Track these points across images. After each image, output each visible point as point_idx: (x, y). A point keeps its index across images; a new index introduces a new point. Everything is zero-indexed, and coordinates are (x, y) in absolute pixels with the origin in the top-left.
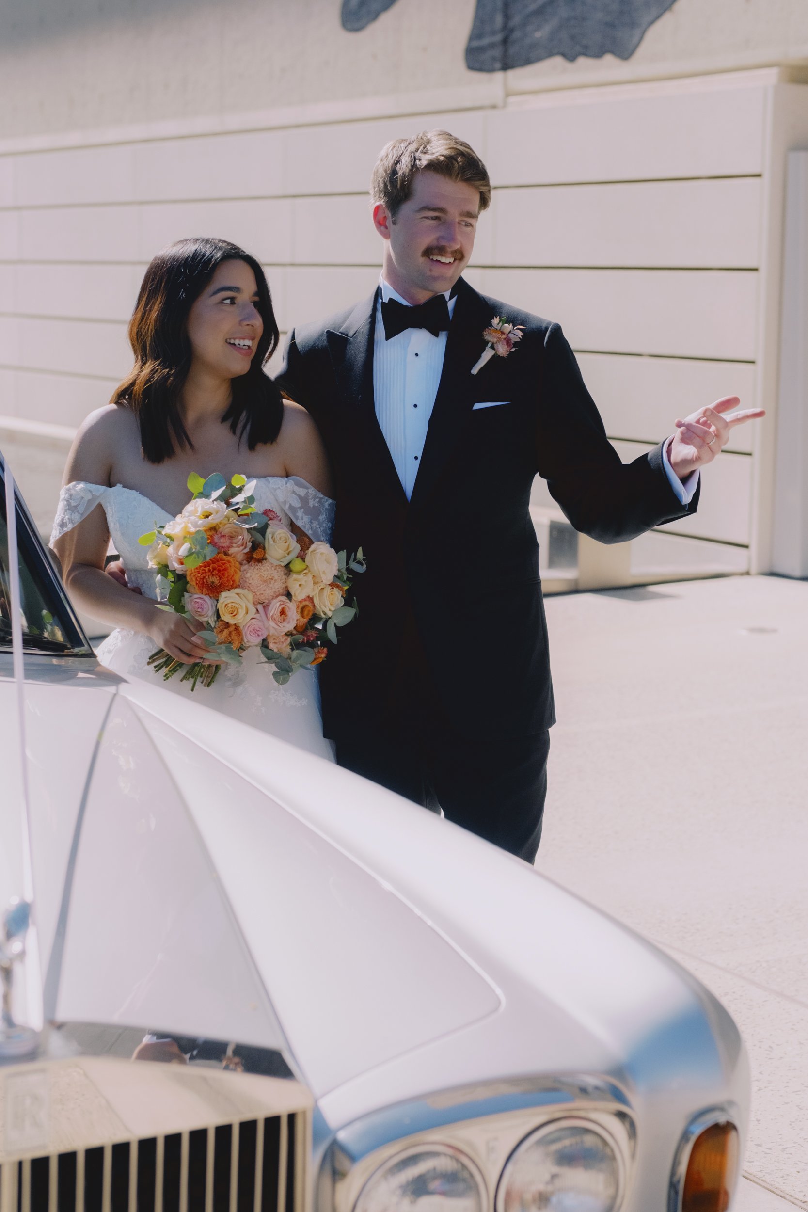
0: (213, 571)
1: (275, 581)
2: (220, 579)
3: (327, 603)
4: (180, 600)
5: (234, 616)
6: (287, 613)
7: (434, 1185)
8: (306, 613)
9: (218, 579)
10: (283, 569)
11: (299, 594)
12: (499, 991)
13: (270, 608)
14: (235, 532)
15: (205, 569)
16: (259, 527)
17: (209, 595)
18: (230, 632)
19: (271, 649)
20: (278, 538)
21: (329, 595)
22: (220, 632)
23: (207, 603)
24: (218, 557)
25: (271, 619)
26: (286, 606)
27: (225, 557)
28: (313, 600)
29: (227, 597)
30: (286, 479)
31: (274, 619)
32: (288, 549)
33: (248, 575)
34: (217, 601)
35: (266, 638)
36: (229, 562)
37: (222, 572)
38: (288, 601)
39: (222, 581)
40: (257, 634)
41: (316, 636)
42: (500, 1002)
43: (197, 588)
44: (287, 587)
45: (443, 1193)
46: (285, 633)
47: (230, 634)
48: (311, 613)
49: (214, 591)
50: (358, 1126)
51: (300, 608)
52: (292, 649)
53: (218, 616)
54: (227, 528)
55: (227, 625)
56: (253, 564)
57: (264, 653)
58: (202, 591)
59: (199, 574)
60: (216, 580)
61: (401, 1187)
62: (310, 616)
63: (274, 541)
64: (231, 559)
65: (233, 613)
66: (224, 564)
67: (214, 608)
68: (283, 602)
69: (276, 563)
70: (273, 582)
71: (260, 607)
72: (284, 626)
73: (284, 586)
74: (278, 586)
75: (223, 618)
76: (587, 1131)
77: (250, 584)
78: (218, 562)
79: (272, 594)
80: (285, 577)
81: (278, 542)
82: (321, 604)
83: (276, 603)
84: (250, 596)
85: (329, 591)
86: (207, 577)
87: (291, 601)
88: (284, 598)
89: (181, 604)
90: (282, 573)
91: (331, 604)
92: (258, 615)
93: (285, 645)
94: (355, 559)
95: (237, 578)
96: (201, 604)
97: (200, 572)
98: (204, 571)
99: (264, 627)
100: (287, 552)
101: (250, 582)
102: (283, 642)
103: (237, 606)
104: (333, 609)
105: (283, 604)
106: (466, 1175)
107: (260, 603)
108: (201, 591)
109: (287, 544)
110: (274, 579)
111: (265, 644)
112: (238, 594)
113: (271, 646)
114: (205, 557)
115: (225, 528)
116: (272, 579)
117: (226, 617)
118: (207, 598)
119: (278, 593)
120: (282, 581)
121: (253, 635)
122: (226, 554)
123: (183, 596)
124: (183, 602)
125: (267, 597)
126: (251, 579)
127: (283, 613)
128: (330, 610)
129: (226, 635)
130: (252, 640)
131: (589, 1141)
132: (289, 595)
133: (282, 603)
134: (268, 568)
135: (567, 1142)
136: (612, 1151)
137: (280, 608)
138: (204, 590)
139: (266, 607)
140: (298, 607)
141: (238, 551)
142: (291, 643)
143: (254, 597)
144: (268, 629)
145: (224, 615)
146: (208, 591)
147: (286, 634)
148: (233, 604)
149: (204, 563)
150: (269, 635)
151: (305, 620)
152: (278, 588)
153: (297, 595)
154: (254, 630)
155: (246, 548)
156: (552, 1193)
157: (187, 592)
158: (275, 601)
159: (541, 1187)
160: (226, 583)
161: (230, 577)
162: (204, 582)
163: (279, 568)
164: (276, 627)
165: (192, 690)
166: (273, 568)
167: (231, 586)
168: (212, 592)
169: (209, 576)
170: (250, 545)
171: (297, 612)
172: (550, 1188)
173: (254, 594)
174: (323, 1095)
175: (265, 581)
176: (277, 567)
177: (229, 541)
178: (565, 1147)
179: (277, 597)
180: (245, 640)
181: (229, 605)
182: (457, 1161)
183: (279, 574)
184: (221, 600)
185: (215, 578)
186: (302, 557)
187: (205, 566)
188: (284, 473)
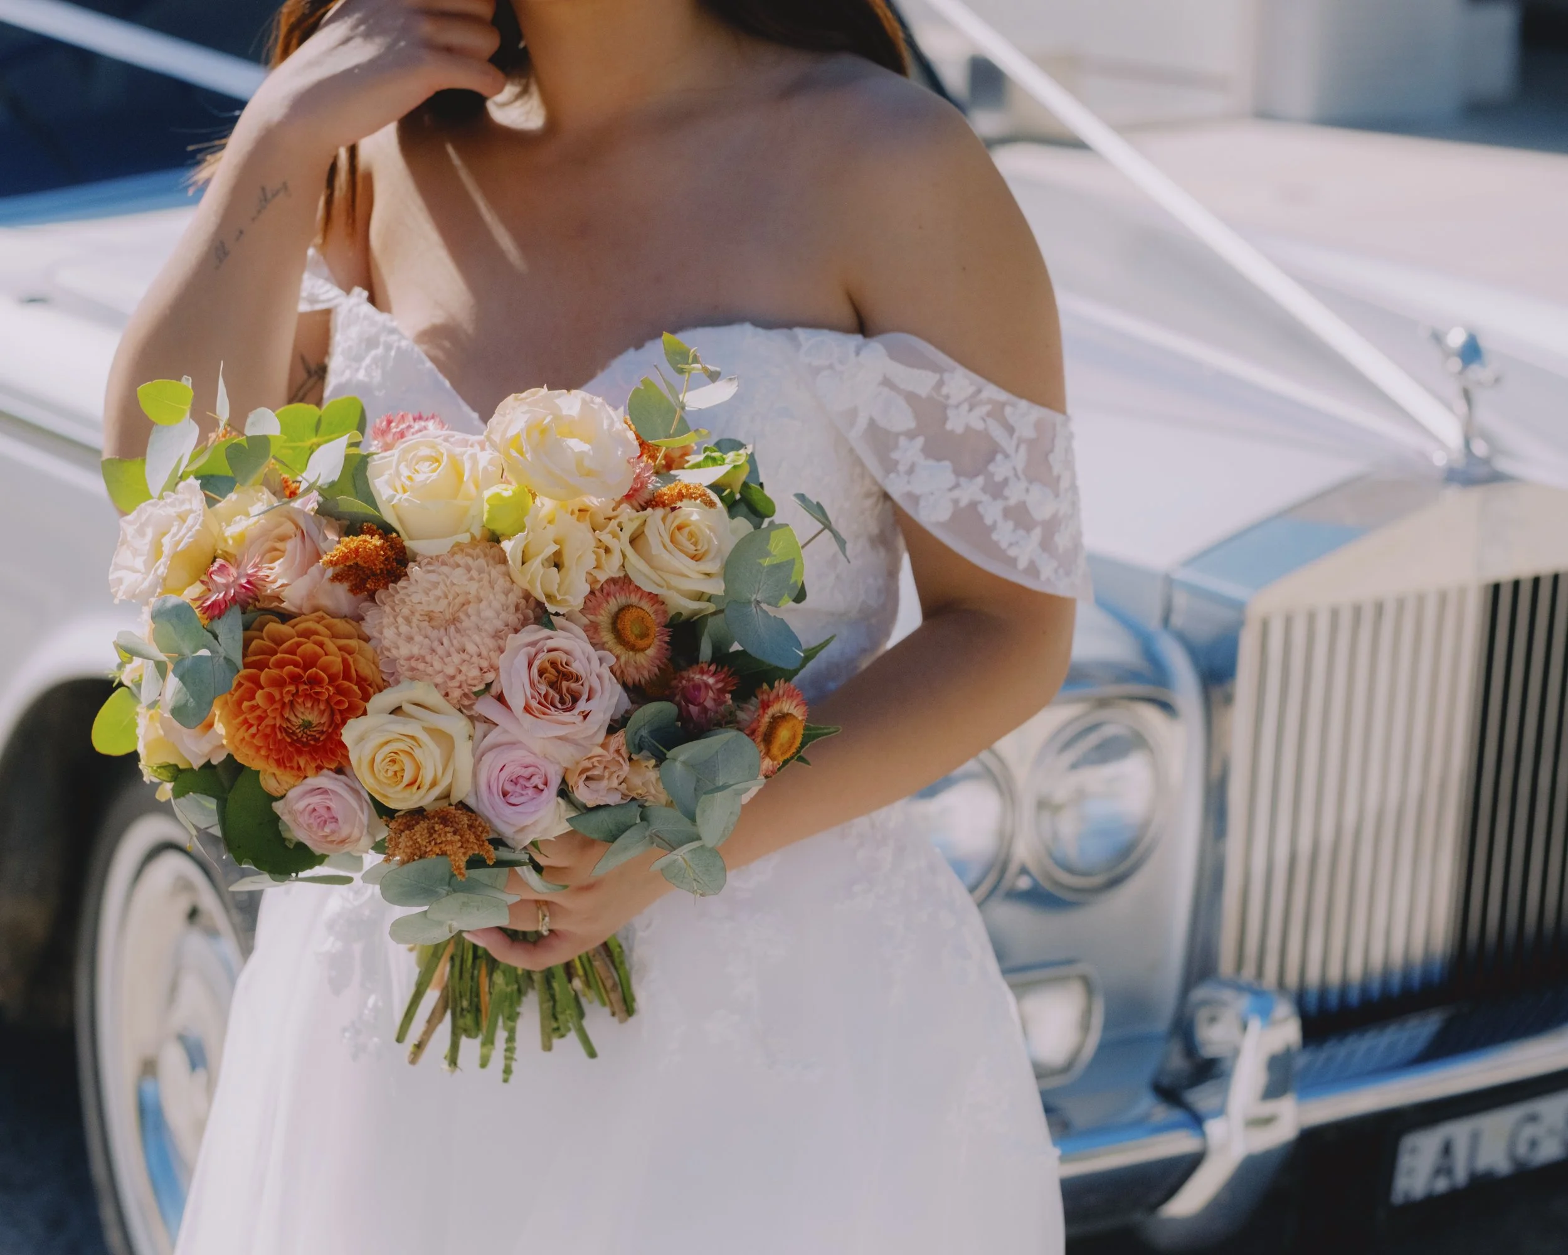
0: (281, 693)
2: (315, 701)
3: (684, 563)
6: (570, 668)
8: (635, 632)
9: (309, 703)
11: (572, 590)
13: (511, 690)
15: (253, 703)
17: (316, 767)
23: (333, 792)
24: (266, 645)
25: (537, 720)
26: (550, 650)
27: (285, 628)
28: (629, 582)
29: (365, 739)
30: (859, 338)
31: (547, 712)
33: (388, 634)
34: (349, 766)
35: (562, 782)
36: (307, 634)
37: (306, 679)
38: (547, 632)
39: (325, 703)
40: (532, 791)
44: (519, 596)
48: (654, 620)
49: (321, 745)
51: (602, 629)
59: (251, 726)
67: (357, 794)
68: (533, 644)
69: (451, 547)
71: (484, 706)
73: (512, 597)
77: (409, 658)
79: (488, 642)
82: (664, 575)
83: (518, 664)
84: (431, 693)
86: (278, 722)
92: (497, 730)
95: (359, 664)
96: (324, 808)
98: (258, 712)
99: (536, 754)
105: (538, 652)
107: (478, 694)
108: (295, 772)
111: (572, 804)
112: (397, 710)
118: (323, 781)
119: (506, 631)
121: (522, 799)
122: (283, 617)
132: (539, 615)
133: (533, 650)
138: (299, 763)
139: (498, 693)
140: (592, 630)
143: (443, 690)
146: (308, 759)
148: (389, 749)
149: (240, 686)
153: (563, 597)
157: (272, 800)
160: (339, 702)
161: (341, 674)
162: (281, 742)
164: (567, 730)
165: (592, 1054)
167: (357, 696)
168: (319, 752)
169: (280, 715)
171: (603, 647)
179: (506, 641)
184: (357, 755)
187: (251, 694)
188: (845, 313)
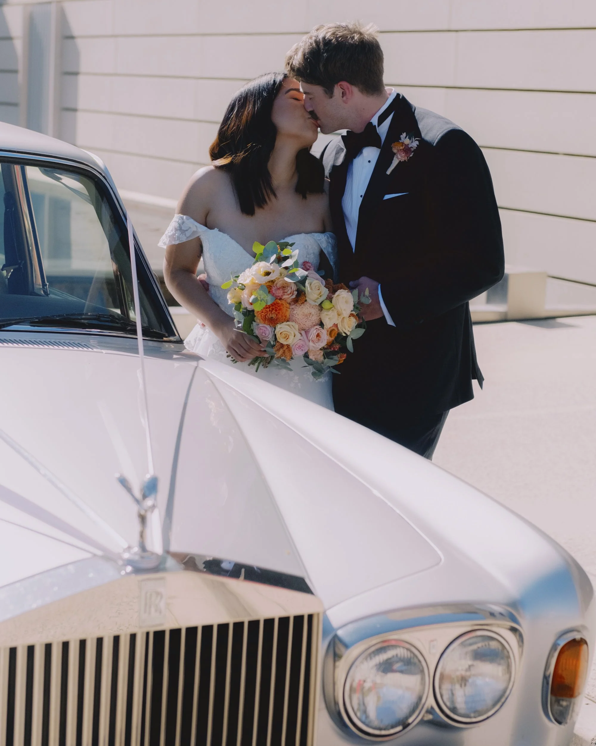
0: (272, 311)
1: (313, 315)
2: (277, 315)
3: (347, 327)
4: (250, 327)
5: (287, 339)
6: (321, 336)
7: (397, 666)
8: (333, 335)
9: (275, 315)
10: (318, 307)
11: (329, 324)
12: (440, 553)
13: (310, 334)
14: (286, 284)
15: (267, 310)
16: (302, 280)
17: (269, 324)
18: (284, 351)
19: (311, 359)
20: (314, 287)
21: (348, 321)
22: (278, 350)
23: (268, 329)
24: (275, 302)
25: (310, 341)
26: (320, 331)
27: (279, 301)
28: (337, 326)
29: (282, 328)
31: (313, 341)
32: (320, 294)
33: (295, 312)
34: (275, 328)
35: (307, 352)
36: (282, 304)
37: (278, 311)
38: (322, 329)
39: (278, 317)
40: (301, 349)
41: (339, 348)
42: (441, 560)
43: (261, 321)
44: (320, 318)
45: (402, 672)
46: (319, 349)
47: (284, 352)
48: (337, 333)
49: (273, 322)
50: (350, 627)
51: (329, 331)
52: (325, 358)
53: (276, 339)
54: (280, 281)
55: (282, 346)
56: (298, 305)
57: (306, 361)
58: (265, 322)
59: (263, 312)
60: (274, 316)
61: (376, 665)
62: (336, 335)
63: (311, 289)
64: (283, 302)
65: (287, 337)
66: (279, 306)
67: (273, 333)
68: (318, 329)
69: (313, 303)
70: (311, 316)
71: (303, 332)
72: (319, 345)
73: (319, 318)
74: (315, 319)
75: (278, 340)
76: (492, 639)
77: (296, 318)
78: (275, 305)
79: (311, 324)
80: (319, 312)
81: (314, 290)
82: (343, 327)
83: (314, 331)
84: (297, 327)
85: (348, 319)
86: (268, 315)
87: (323, 329)
88: (318, 327)
89: (251, 329)
90: (317, 310)
91: (349, 327)
92: (302, 337)
93: (319, 356)
94: (364, 296)
95: (288, 314)
96: (264, 330)
97: (264, 312)
98: (266, 311)
99: (306, 345)
100: (320, 295)
101: (296, 317)
102: (318, 355)
103: (288, 334)
104: (350, 330)
105: (318, 331)
106: (416, 660)
107: (303, 330)
109: (319, 291)
110: (312, 314)
111: (306, 356)
113: (311, 357)
114: (267, 303)
115: (279, 281)
116: (310, 314)
117: (282, 340)
118: (268, 327)
119: (314, 324)
120: (317, 315)
121: (299, 350)
122: (280, 299)
123: (252, 323)
124: (252, 328)
125: (308, 326)
126: (297, 315)
127: (318, 335)
128: (348, 331)
129: (281, 353)
130: (298, 353)
131: (493, 645)
132: (321, 324)
134: (308, 307)
135: (480, 645)
136: (508, 652)
137: (317, 334)
138: (266, 322)
139: (307, 332)
141: (288, 297)
142: (323, 354)
143: (299, 326)
144: (308, 346)
145: (280, 339)
146: (269, 323)
147: (321, 349)
148: (286, 332)
149: (266, 306)
150: (309, 350)
151: (333, 338)
152: (314, 320)
153: (327, 324)
154: (299, 346)
155: (293, 295)
156: (470, 677)
157: (255, 322)
158: (313, 329)
159: (463, 673)
160: (280, 319)
161: (284, 314)
162: (266, 318)
163: (315, 307)
164: (314, 345)
165: (256, 371)
166: (311, 307)
167: (284, 319)
168: (272, 323)
169: (269, 314)
170: (296, 293)
171: (327, 334)
172: (468, 674)
173: (299, 324)
174: (330, 608)
175: (306, 315)
176: (314, 306)
177: (282, 291)
178: (478, 648)
179: (314, 326)
180: (294, 354)
181: (283, 333)
182: (411, 652)
183: (314, 311)
184: (278, 328)
185: (273, 315)
186: (330, 299)
187: (267, 308)
